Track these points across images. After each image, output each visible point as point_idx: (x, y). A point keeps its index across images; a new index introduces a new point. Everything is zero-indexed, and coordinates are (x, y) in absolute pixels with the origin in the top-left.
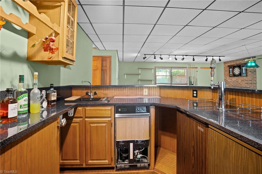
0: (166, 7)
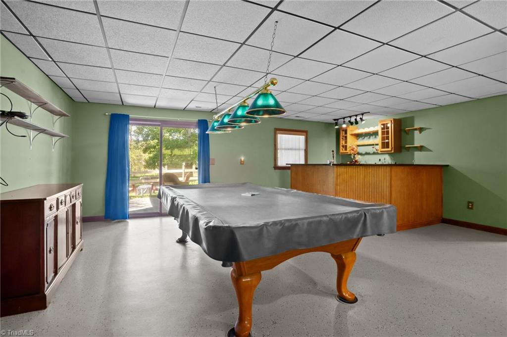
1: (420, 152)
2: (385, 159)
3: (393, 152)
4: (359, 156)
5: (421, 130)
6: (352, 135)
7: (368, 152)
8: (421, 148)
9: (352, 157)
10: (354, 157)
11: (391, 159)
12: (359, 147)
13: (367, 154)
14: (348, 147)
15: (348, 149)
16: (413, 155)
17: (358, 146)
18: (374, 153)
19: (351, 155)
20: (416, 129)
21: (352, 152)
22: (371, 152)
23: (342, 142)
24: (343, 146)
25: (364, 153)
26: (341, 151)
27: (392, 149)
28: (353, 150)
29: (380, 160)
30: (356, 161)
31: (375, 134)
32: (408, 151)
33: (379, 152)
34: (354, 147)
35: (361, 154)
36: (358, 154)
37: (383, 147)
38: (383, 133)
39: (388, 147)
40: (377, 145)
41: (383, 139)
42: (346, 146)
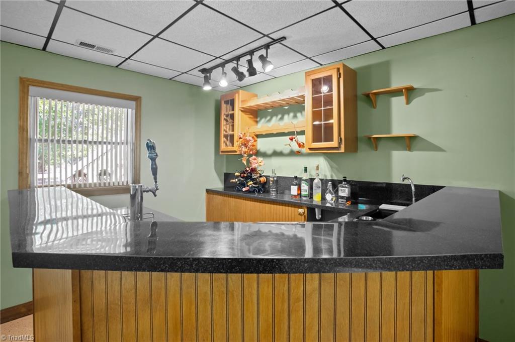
0: (157, 36)
1: (408, 152)
2: (318, 168)
3: (342, 150)
4: (260, 159)
5: (410, 93)
6: (245, 111)
7: (278, 149)
8: (409, 142)
9: (245, 163)
10: (248, 161)
11: (332, 167)
12: (259, 140)
13: (276, 154)
14: (236, 138)
15: (236, 144)
16: (389, 158)
17: (258, 136)
18: (293, 153)
19: (241, 156)
20: (397, 92)
21: (244, 149)
22: (286, 150)
23: (225, 127)
24: (226, 136)
25: (270, 152)
26: (223, 147)
27: (340, 143)
28: (246, 145)
29: (306, 169)
30: (254, 170)
31: (296, 106)
32: (376, 148)
33: (305, 150)
34: (248, 138)
35: (264, 155)
36: (258, 153)
37: (317, 138)
38: (316, 102)
39: (329, 138)
40: (302, 133)
41: (316, 116)
42: (232, 136)
